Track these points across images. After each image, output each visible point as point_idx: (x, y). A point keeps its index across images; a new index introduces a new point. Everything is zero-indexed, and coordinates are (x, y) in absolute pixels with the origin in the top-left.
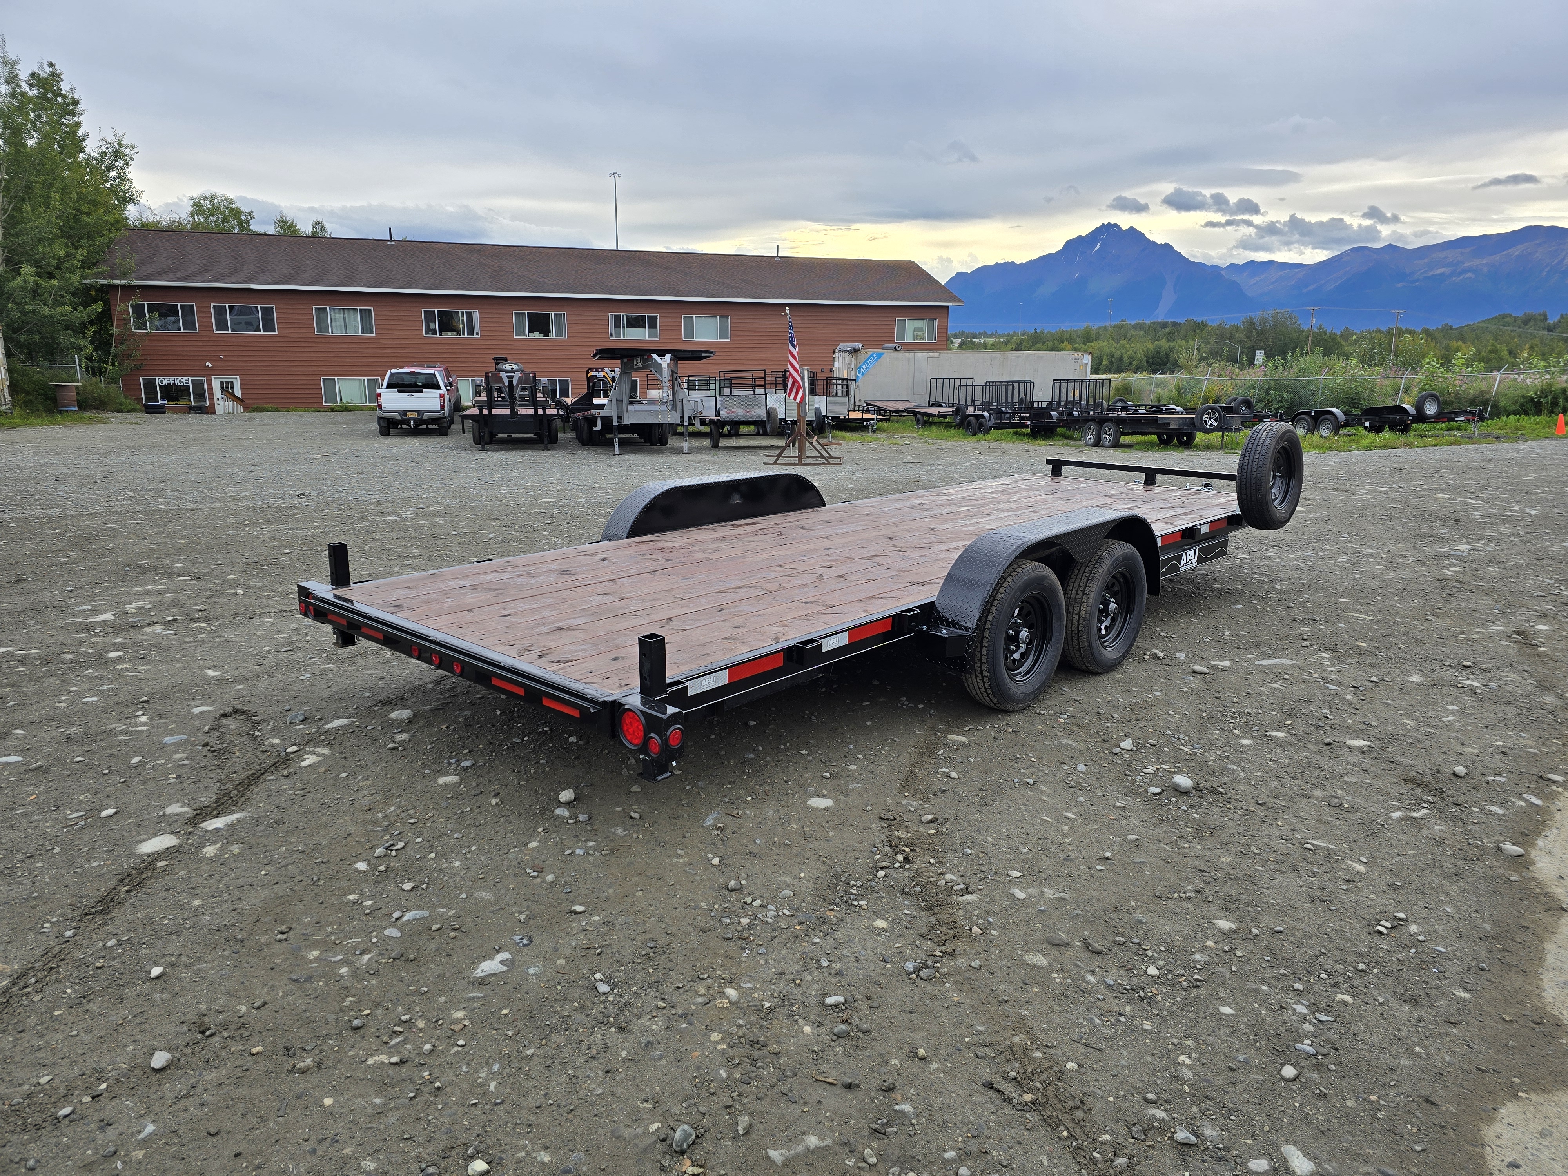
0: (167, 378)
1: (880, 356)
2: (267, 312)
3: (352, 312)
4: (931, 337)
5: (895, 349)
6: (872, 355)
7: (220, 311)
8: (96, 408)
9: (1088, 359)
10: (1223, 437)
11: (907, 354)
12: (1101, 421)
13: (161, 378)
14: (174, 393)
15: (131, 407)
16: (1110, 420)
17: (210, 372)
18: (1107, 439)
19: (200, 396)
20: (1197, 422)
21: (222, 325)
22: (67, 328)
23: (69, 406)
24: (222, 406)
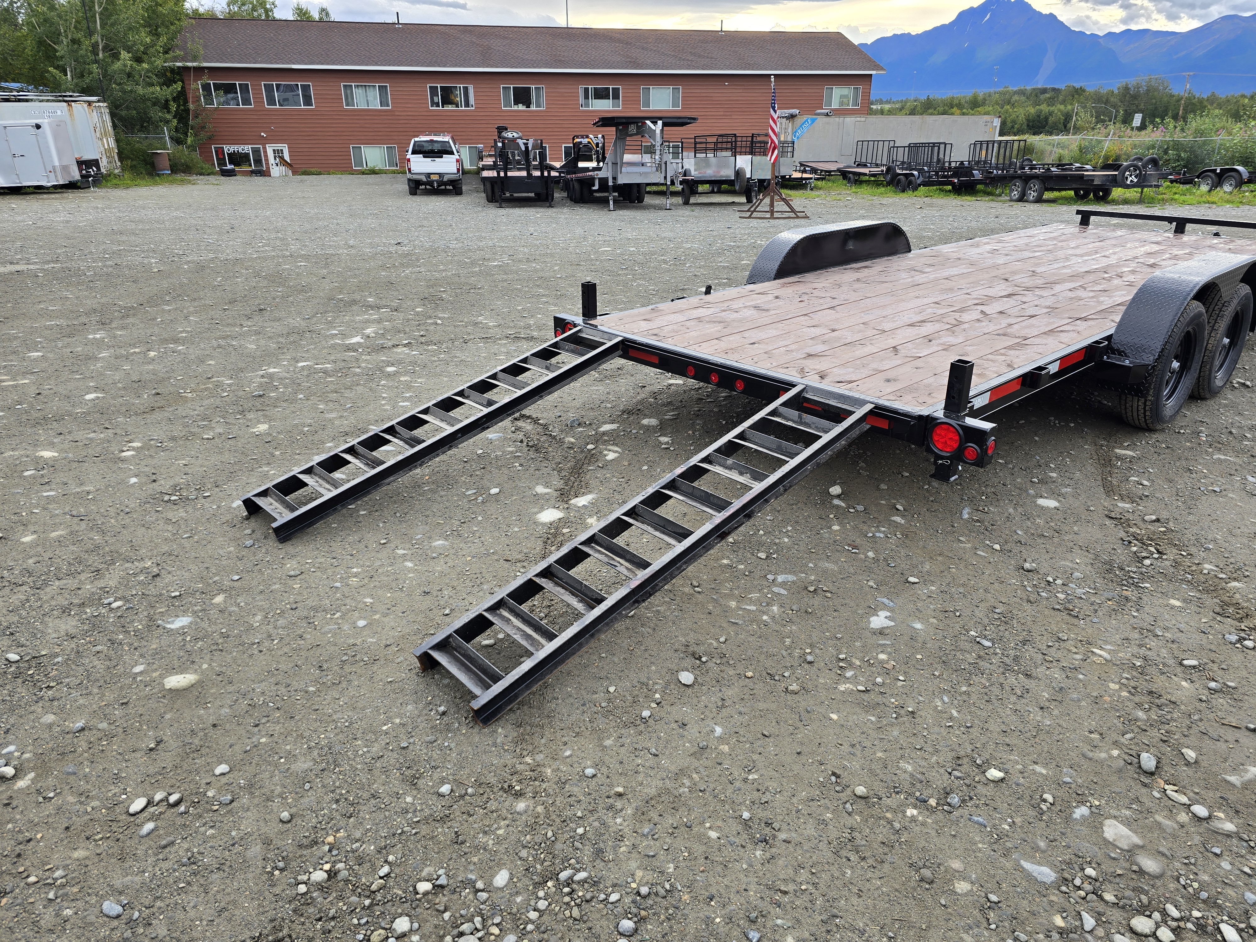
0: (233, 146)
1: (813, 121)
2: (306, 88)
3: (372, 88)
4: (855, 103)
5: (827, 115)
6: (807, 120)
7: (269, 88)
8: (184, 172)
9: (997, 122)
10: (1142, 192)
11: (837, 119)
12: (1026, 179)
13: (228, 146)
14: (238, 159)
15: (209, 171)
16: (1036, 177)
17: (265, 141)
18: (1032, 195)
19: (258, 161)
20: (1119, 179)
21: (271, 101)
22: (154, 104)
23: (164, 170)
24: (276, 171)
